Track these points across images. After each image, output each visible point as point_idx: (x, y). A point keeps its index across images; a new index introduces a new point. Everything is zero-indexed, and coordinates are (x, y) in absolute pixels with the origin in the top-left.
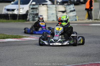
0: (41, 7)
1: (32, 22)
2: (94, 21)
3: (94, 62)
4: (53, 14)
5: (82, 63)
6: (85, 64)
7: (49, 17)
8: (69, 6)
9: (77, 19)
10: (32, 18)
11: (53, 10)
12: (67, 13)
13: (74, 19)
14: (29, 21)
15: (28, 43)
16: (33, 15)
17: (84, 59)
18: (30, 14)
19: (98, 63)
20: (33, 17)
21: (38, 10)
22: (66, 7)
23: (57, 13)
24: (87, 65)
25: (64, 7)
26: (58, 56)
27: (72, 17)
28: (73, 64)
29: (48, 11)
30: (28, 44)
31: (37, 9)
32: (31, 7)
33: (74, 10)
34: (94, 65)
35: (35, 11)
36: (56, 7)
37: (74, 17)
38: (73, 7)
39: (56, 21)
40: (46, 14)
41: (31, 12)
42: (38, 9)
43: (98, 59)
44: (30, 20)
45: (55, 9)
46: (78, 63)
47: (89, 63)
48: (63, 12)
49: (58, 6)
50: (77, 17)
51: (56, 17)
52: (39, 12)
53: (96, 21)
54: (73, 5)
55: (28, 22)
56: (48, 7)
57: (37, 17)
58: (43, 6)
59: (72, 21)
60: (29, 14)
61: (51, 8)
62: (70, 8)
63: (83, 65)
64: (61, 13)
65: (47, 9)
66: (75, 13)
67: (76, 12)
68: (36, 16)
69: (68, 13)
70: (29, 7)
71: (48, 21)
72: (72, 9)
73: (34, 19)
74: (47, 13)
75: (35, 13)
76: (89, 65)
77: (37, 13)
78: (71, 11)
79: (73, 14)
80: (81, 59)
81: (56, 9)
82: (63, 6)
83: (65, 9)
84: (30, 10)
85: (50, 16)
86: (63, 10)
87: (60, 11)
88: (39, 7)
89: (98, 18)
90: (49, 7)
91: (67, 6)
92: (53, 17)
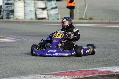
0: (17, 3)
1: (6, 20)
2: (78, 20)
3: (84, 68)
4: (31, 11)
5: (70, 70)
6: (74, 70)
7: (26, 14)
8: (50, 1)
9: (59, 18)
10: (6, 15)
11: (32, 7)
12: (47, 11)
13: (56, 18)
14: (2, 18)
15: (4, 45)
16: (7, 11)
17: (73, 65)
18: (4, 10)
19: (89, 70)
20: (8, 14)
21: (14, 6)
22: (46, 3)
23: (36, 11)
24: (76, 72)
25: (44, 3)
26: (43, 62)
27: (53, 15)
28: (61, 71)
29: (25, 7)
30: (5, 47)
31: (12, 5)
32: (6, 2)
33: (56, 8)
34: (84, 72)
35: (10, 7)
36: (35, 3)
37: (56, 15)
38: (55, 4)
39: (34, 20)
40: (23, 11)
41: (5, 8)
42: (14, 4)
43: (87, 65)
44: (4, 17)
45: (33, 5)
46: (66, 70)
47: (79, 70)
48: (43, 9)
49: (37, 2)
50: (59, 15)
51: (35, 14)
52: (15, 8)
53: (81, 21)
54: (55, 1)
55: (1, 20)
56: (25, 3)
57: (12, 14)
58: (19, 1)
59: (53, 20)
60: (2, 10)
61: (29, 4)
62: (51, 5)
63: (72, 71)
64: (41, 11)
65: (25, 5)
66: (57, 11)
67: (58, 9)
68: (10, 13)
69: (49, 11)
70: (3, 2)
71: (25, 19)
72: (54, 6)
73: (9, 16)
74: (25, 10)
75: (10, 9)
76: (78, 72)
77: (13, 9)
78: (52, 8)
79: (55, 11)
80: (68, 65)
81: (35, 5)
82: (44, 1)
83: (46, 6)
84: (3, 6)
85: (28, 14)
86: (44, 6)
87: (40, 8)
88: (14, 2)
89: (84, 17)
90: (27, 3)
91: (48, 2)
92: (32, 14)
